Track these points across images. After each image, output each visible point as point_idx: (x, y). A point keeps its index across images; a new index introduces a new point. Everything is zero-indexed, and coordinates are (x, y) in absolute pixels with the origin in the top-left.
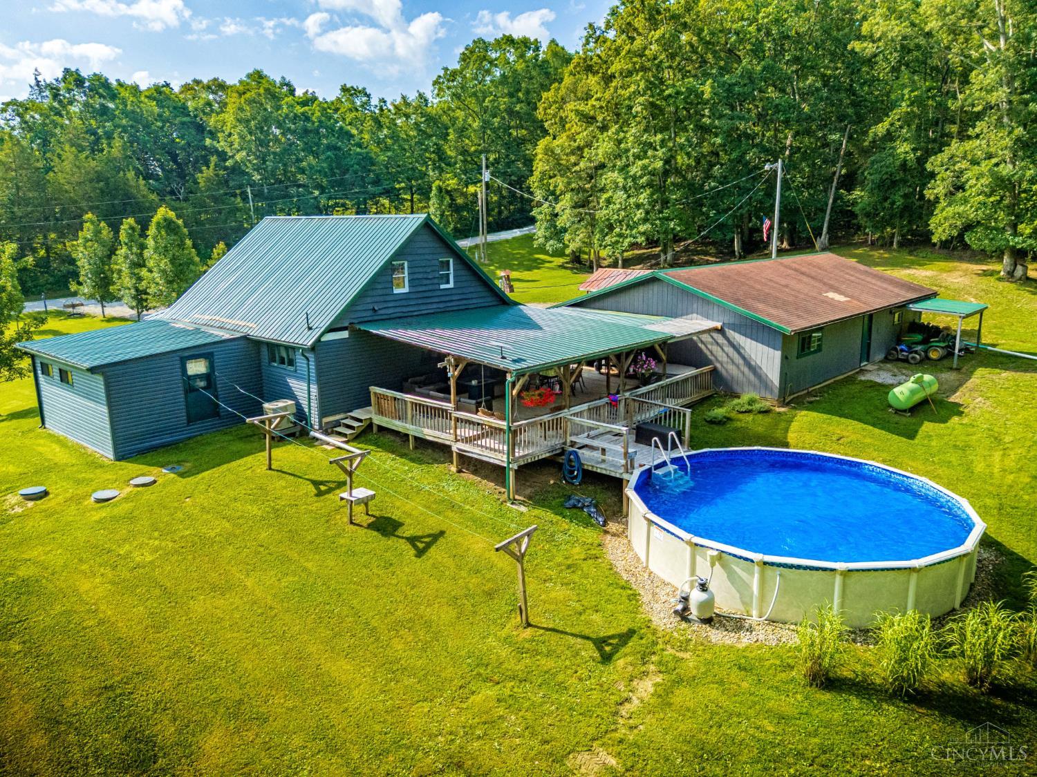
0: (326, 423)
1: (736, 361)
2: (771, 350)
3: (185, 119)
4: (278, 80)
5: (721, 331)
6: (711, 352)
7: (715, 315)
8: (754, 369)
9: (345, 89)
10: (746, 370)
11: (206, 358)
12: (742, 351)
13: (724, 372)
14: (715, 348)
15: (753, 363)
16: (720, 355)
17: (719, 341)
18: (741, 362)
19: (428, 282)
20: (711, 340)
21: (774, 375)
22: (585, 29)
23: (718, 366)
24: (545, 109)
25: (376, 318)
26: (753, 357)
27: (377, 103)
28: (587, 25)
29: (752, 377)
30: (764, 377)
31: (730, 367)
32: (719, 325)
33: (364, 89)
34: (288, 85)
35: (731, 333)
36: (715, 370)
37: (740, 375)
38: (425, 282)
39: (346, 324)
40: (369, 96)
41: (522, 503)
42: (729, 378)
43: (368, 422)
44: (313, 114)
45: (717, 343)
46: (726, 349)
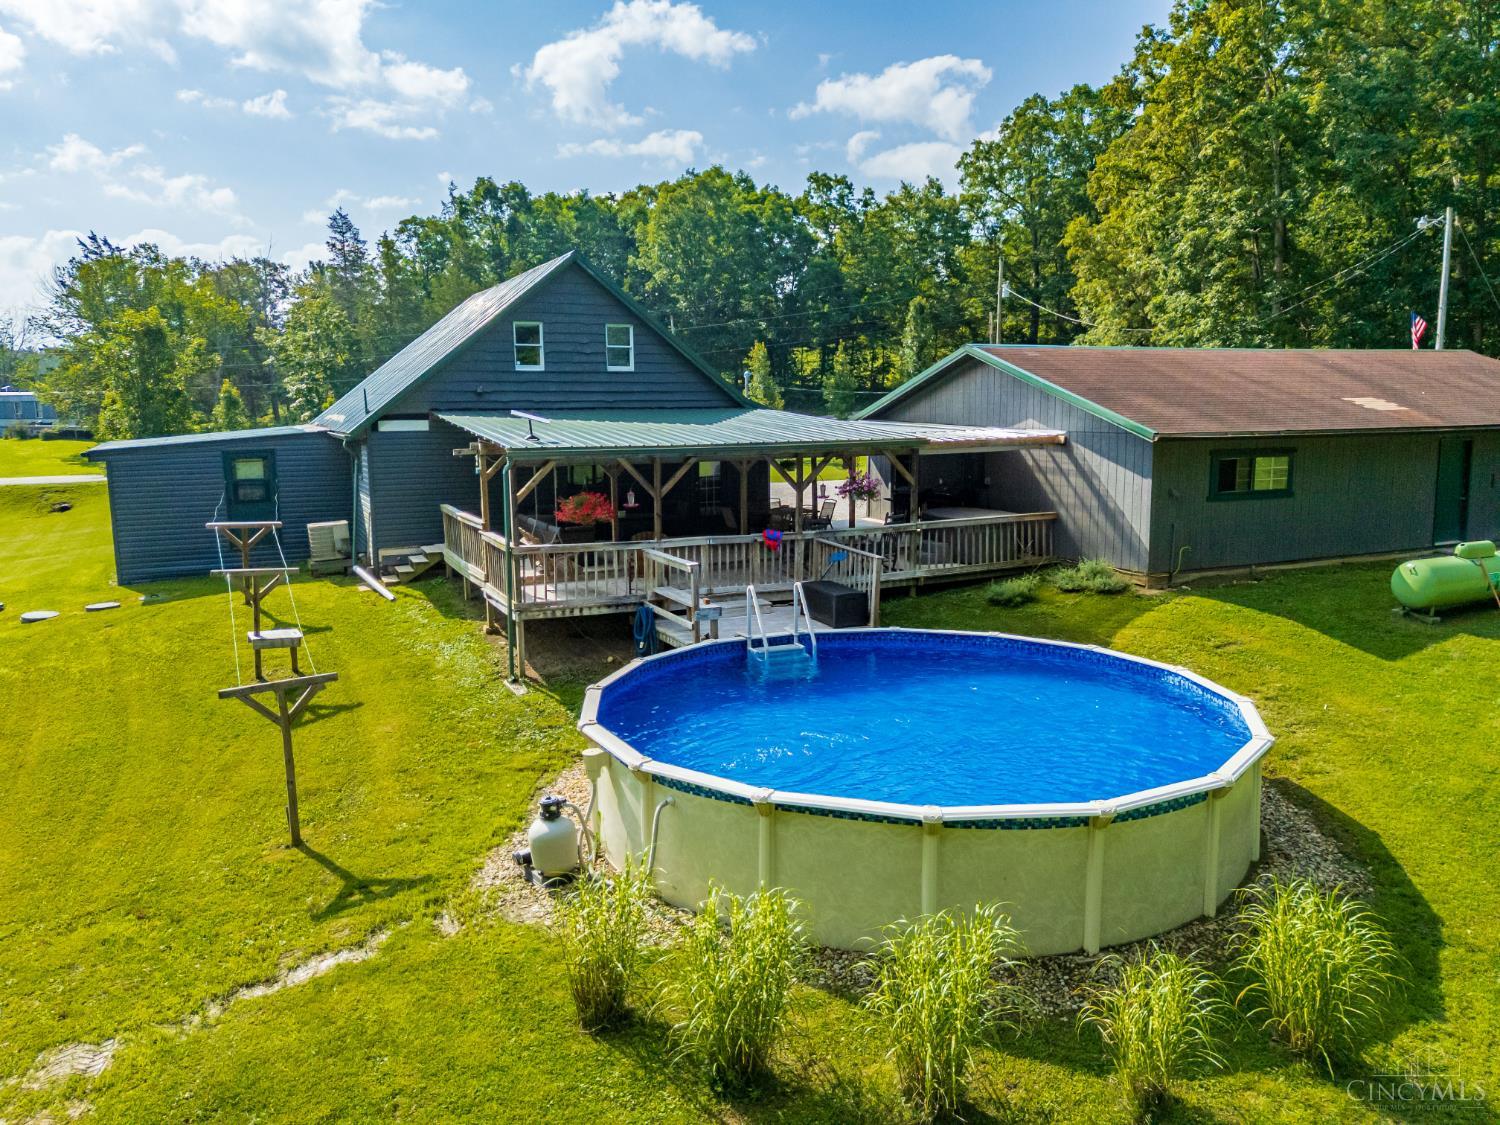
0: (384, 557)
1: (1087, 501)
2: (1138, 478)
3: (612, 233)
4: (735, 174)
5: (1065, 446)
6: (1052, 487)
7: (1058, 417)
8: (1113, 516)
9: (813, 178)
10: (1101, 518)
11: (264, 458)
12: (1095, 482)
13: (1071, 526)
14: (1057, 480)
15: (1111, 505)
16: (1064, 490)
17: (1065, 467)
18: (1095, 503)
19: (584, 358)
20: (1051, 465)
21: (1140, 525)
22: (1138, 36)
23: (1062, 512)
24: (1099, 179)
25: (481, 405)
26: (1112, 493)
27: (861, 197)
28: (1141, 31)
29: (1110, 531)
30: (1128, 530)
31: (1079, 514)
32: (1060, 433)
33: (845, 177)
34: (746, 180)
35: (1079, 450)
36: (1056, 523)
37: (1094, 529)
38: (577, 358)
39: (425, 411)
40: (850, 187)
41: (531, 683)
42: (1077, 535)
43: (437, 560)
44: (761, 214)
45: (1061, 470)
46: (1072, 479)
